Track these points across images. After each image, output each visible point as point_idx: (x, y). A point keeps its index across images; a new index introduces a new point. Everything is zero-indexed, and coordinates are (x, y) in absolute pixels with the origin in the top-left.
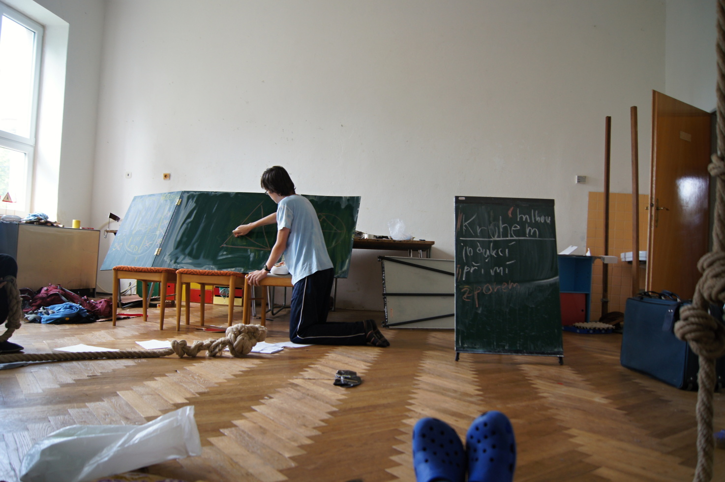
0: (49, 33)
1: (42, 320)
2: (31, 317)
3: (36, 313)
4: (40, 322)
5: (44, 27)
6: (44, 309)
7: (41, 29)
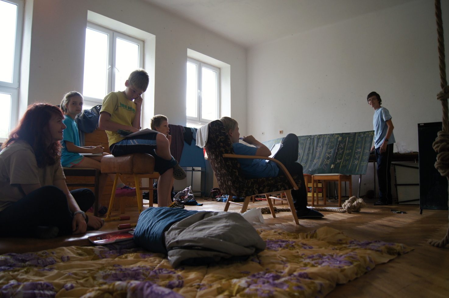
0: (222, 71)
1: (223, 200)
2: (219, 199)
3: (221, 198)
4: (222, 201)
5: (220, 69)
6: (224, 196)
7: (218, 70)
